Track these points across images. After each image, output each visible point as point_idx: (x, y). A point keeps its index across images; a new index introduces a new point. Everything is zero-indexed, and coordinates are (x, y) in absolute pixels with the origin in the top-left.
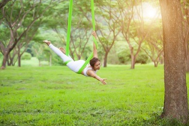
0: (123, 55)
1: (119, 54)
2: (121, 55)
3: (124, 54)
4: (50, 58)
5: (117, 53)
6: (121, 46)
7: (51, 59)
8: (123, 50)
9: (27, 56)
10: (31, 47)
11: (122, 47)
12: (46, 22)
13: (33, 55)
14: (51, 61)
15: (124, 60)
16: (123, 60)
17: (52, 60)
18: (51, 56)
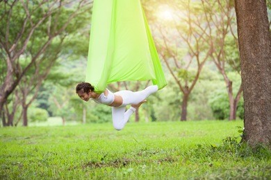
0: (222, 105)
1: (213, 104)
2: (217, 105)
3: (223, 103)
4: (83, 113)
5: (210, 101)
6: (216, 88)
7: (84, 116)
8: (220, 96)
9: (39, 114)
10: (46, 99)
11: (218, 91)
12: (72, 44)
13: (51, 114)
14: (84, 119)
15: (223, 114)
16: (221, 114)
17: (87, 117)
18: (84, 111)
